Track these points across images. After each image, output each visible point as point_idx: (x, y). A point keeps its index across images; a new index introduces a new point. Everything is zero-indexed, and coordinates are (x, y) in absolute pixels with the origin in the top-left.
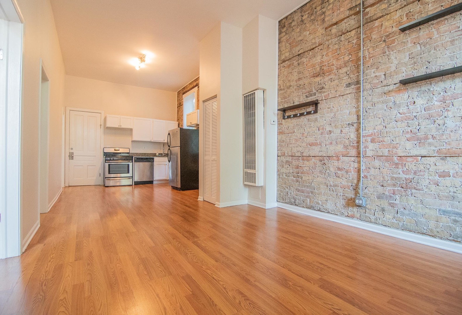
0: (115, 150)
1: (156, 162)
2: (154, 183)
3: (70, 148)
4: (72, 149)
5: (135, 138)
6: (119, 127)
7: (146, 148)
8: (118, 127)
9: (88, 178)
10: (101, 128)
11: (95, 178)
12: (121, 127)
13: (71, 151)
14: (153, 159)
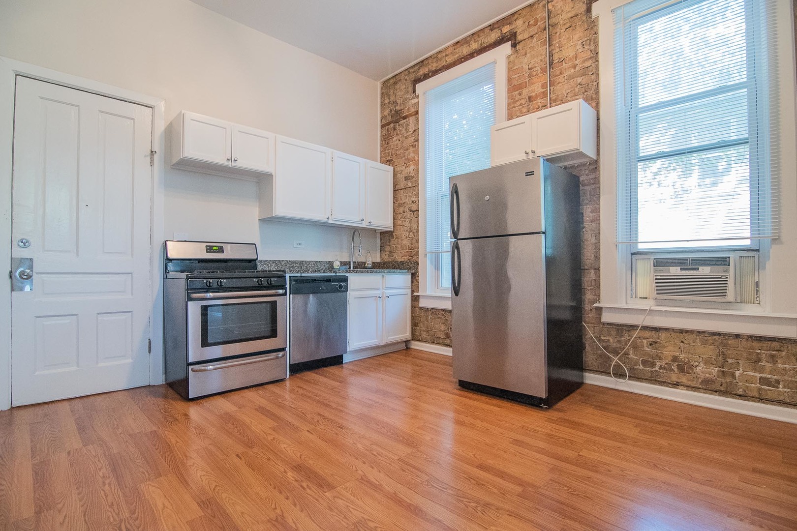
0: (209, 249)
1: (354, 290)
2: (347, 359)
3: (15, 243)
4: (25, 243)
5: (281, 209)
6: (230, 164)
7: (303, 246)
8: (224, 162)
9: (101, 364)
10: (152, 164)
11: (130, 361)
12: (234, 164)
13: (21, 253)
14: (345, 280)
